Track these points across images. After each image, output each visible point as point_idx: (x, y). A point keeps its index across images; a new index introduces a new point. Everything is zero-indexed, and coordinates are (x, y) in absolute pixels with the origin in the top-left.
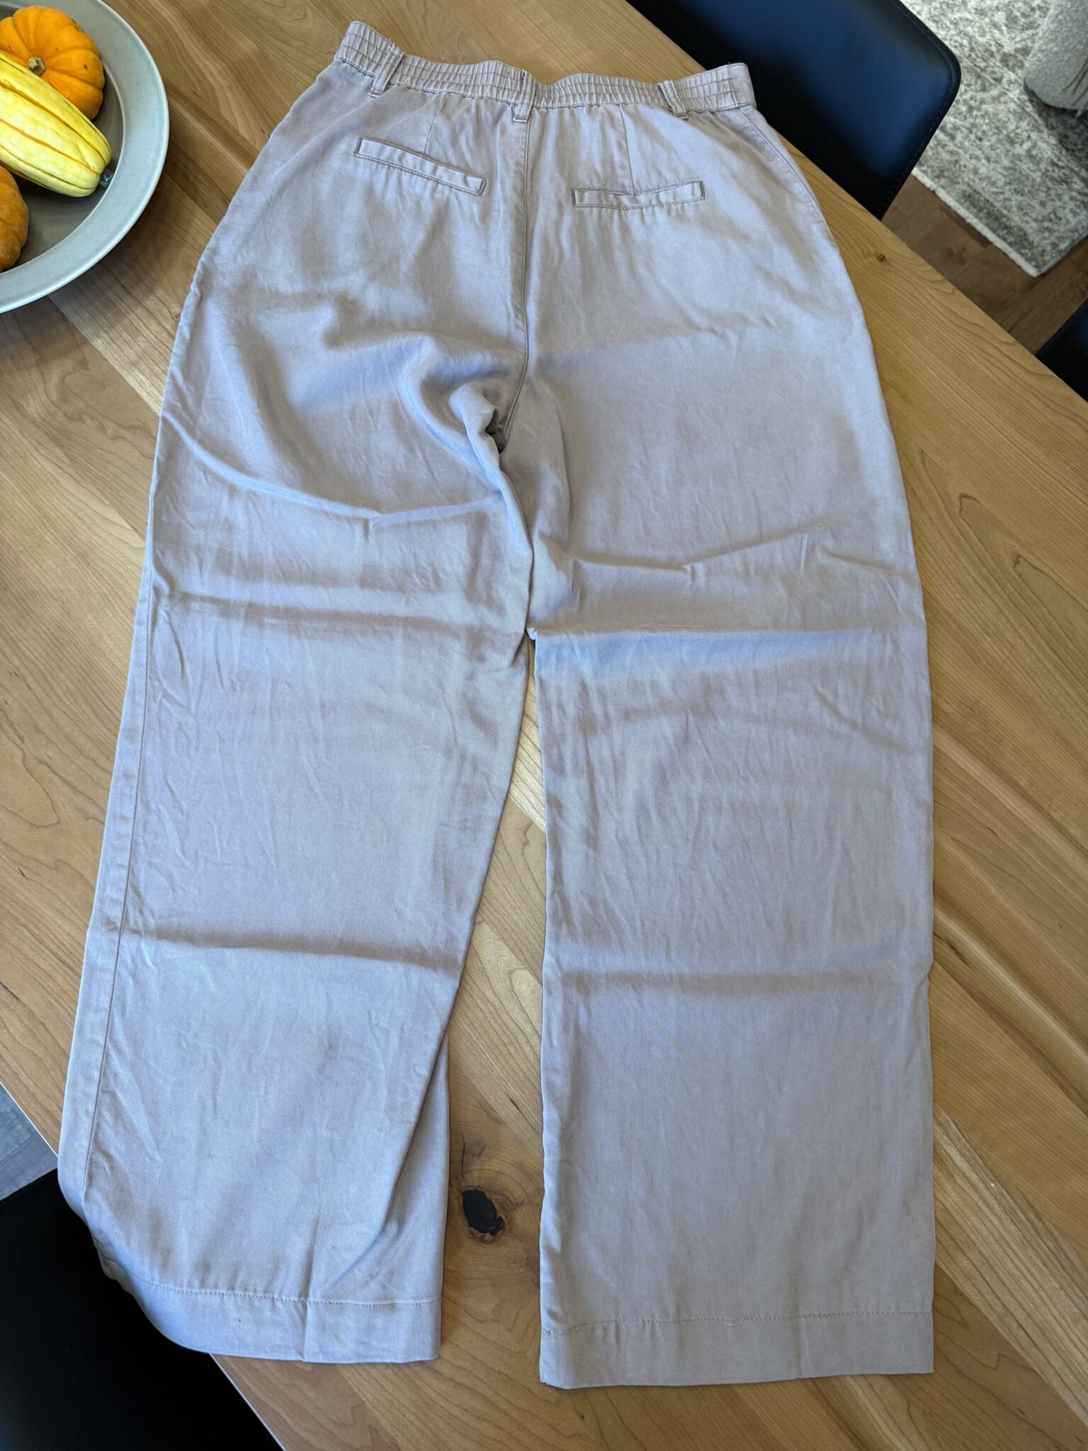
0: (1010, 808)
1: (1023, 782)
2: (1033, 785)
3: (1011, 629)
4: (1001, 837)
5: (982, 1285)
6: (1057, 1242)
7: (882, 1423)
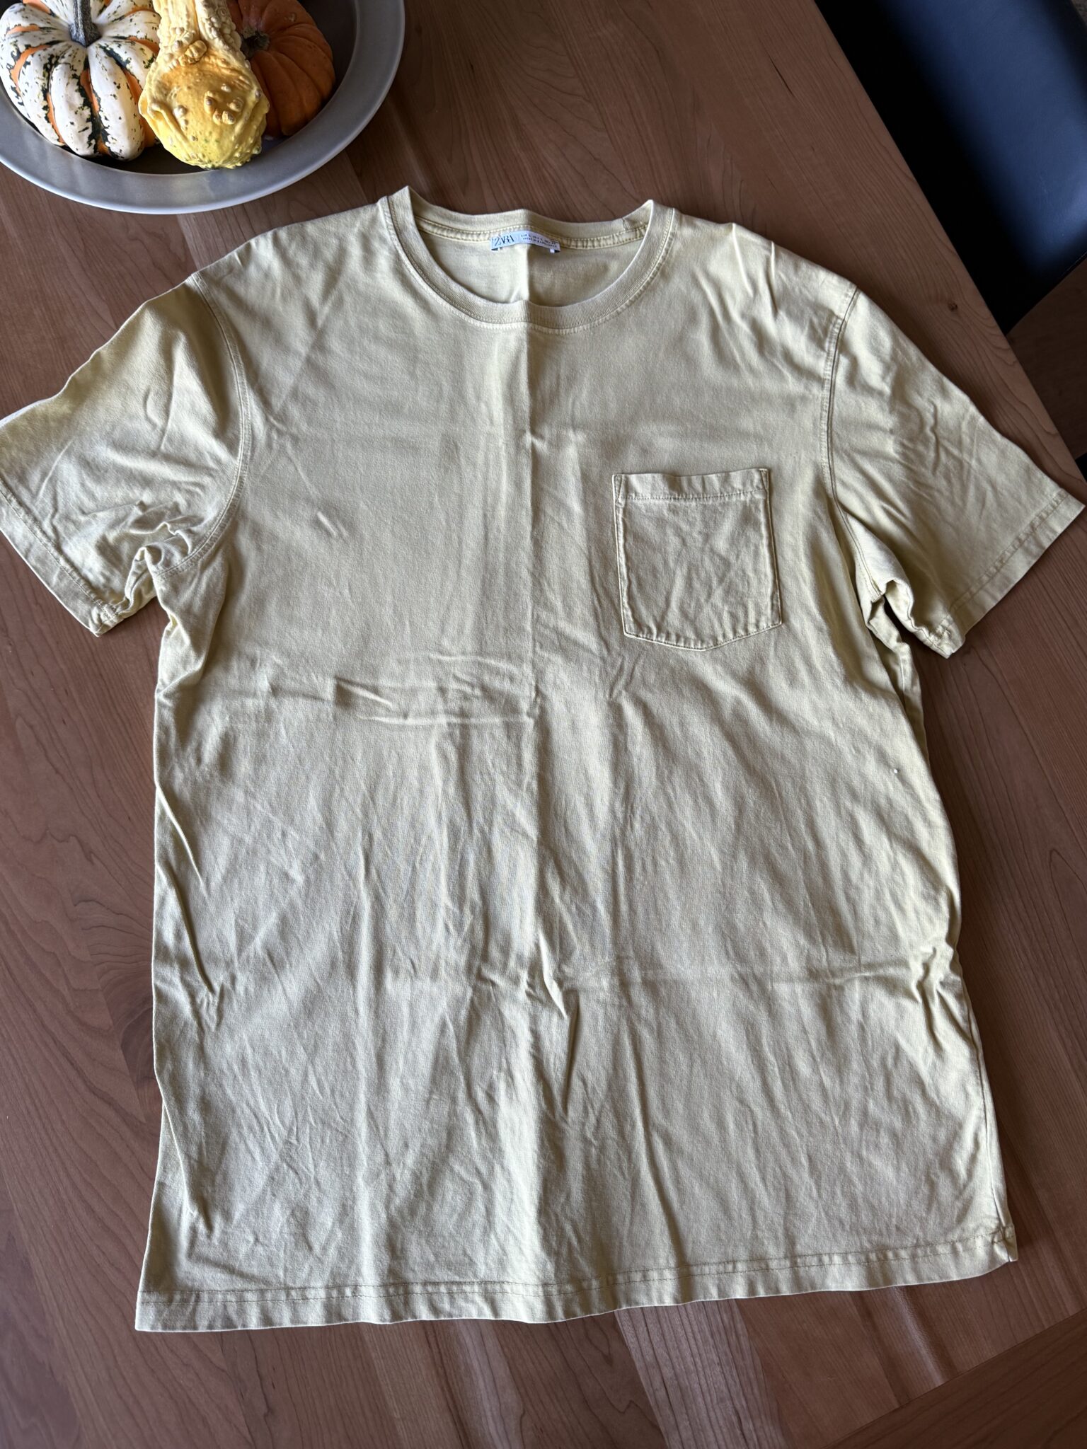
5: (642, 1329)
6: (733, 1318)
7: (490, 1421)
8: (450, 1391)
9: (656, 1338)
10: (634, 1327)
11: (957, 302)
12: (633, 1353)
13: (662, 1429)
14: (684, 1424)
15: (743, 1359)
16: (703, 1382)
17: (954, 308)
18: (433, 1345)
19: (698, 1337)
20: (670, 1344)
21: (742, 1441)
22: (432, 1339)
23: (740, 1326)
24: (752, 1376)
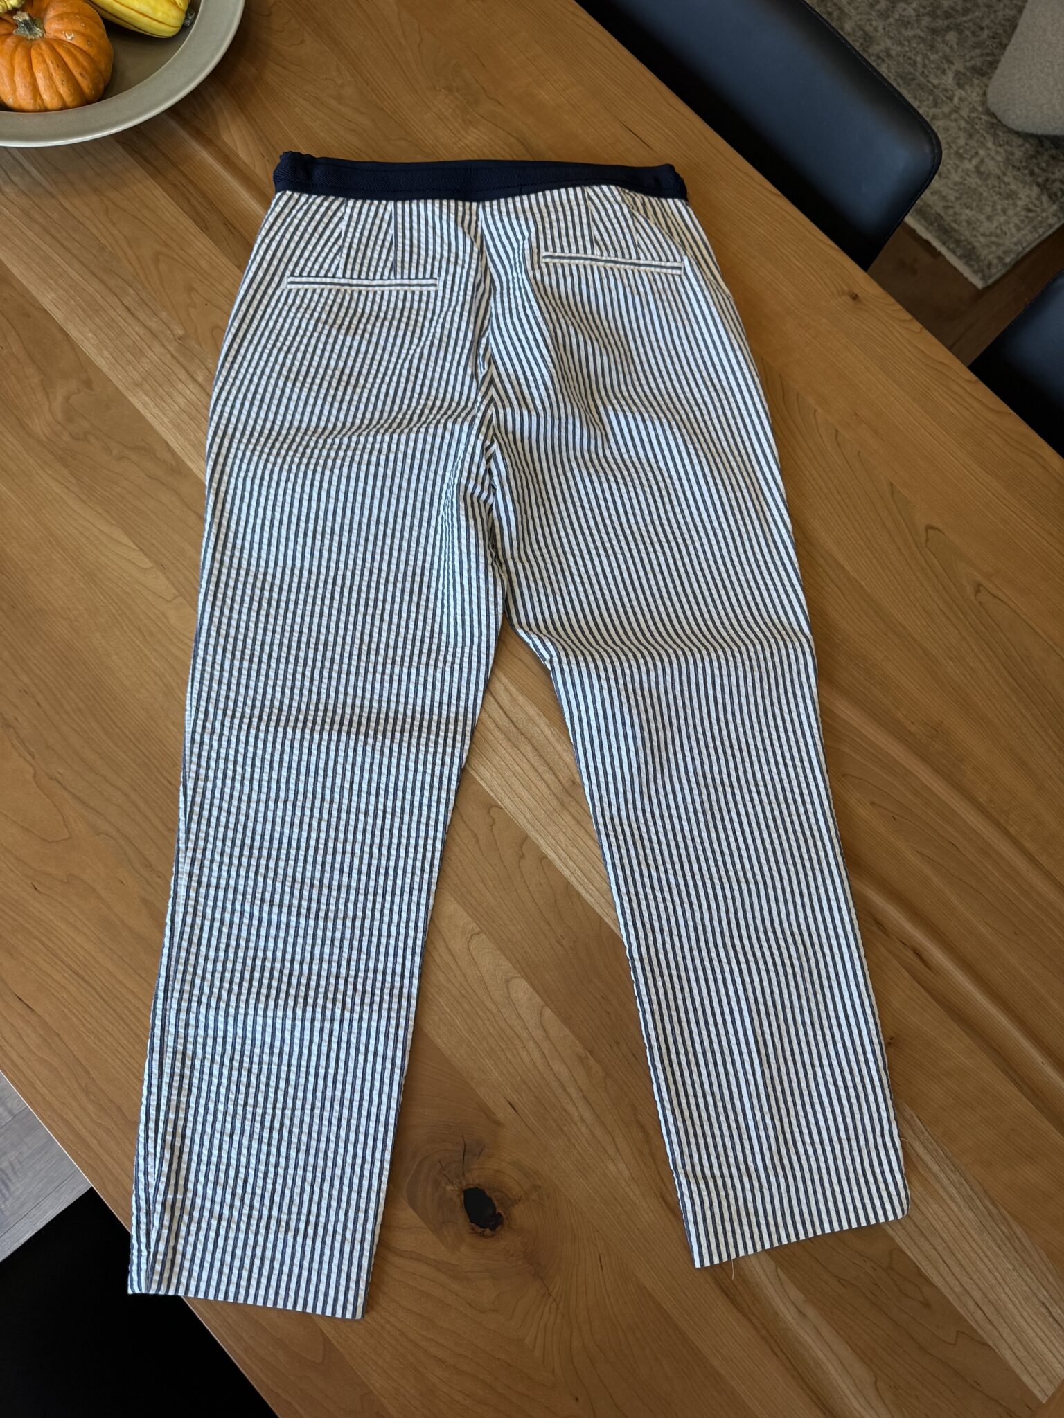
0: (970, 823)
2: (991, 801)
3: (973, 655)
4: (962, 850)
5: (943, 1268)
6: (1010, 1226)
7: (851, 1397)
8: (809, 1387)
9: (956, 1270)
10: (935, 1268)
11: (856, 291)
12: (943, 1290)
13: (991, 1344)
14: (1006, 1332)
15: (1031, 1257)
16: (1007, 1290)
17: (855, 297)
18: (779, 1353)
19: (989, 1254)
20: (969, 1270)
21: (1056, 1326)
22: (777, 1350)
23: (1018, 1230)
24: (1044, 1268)
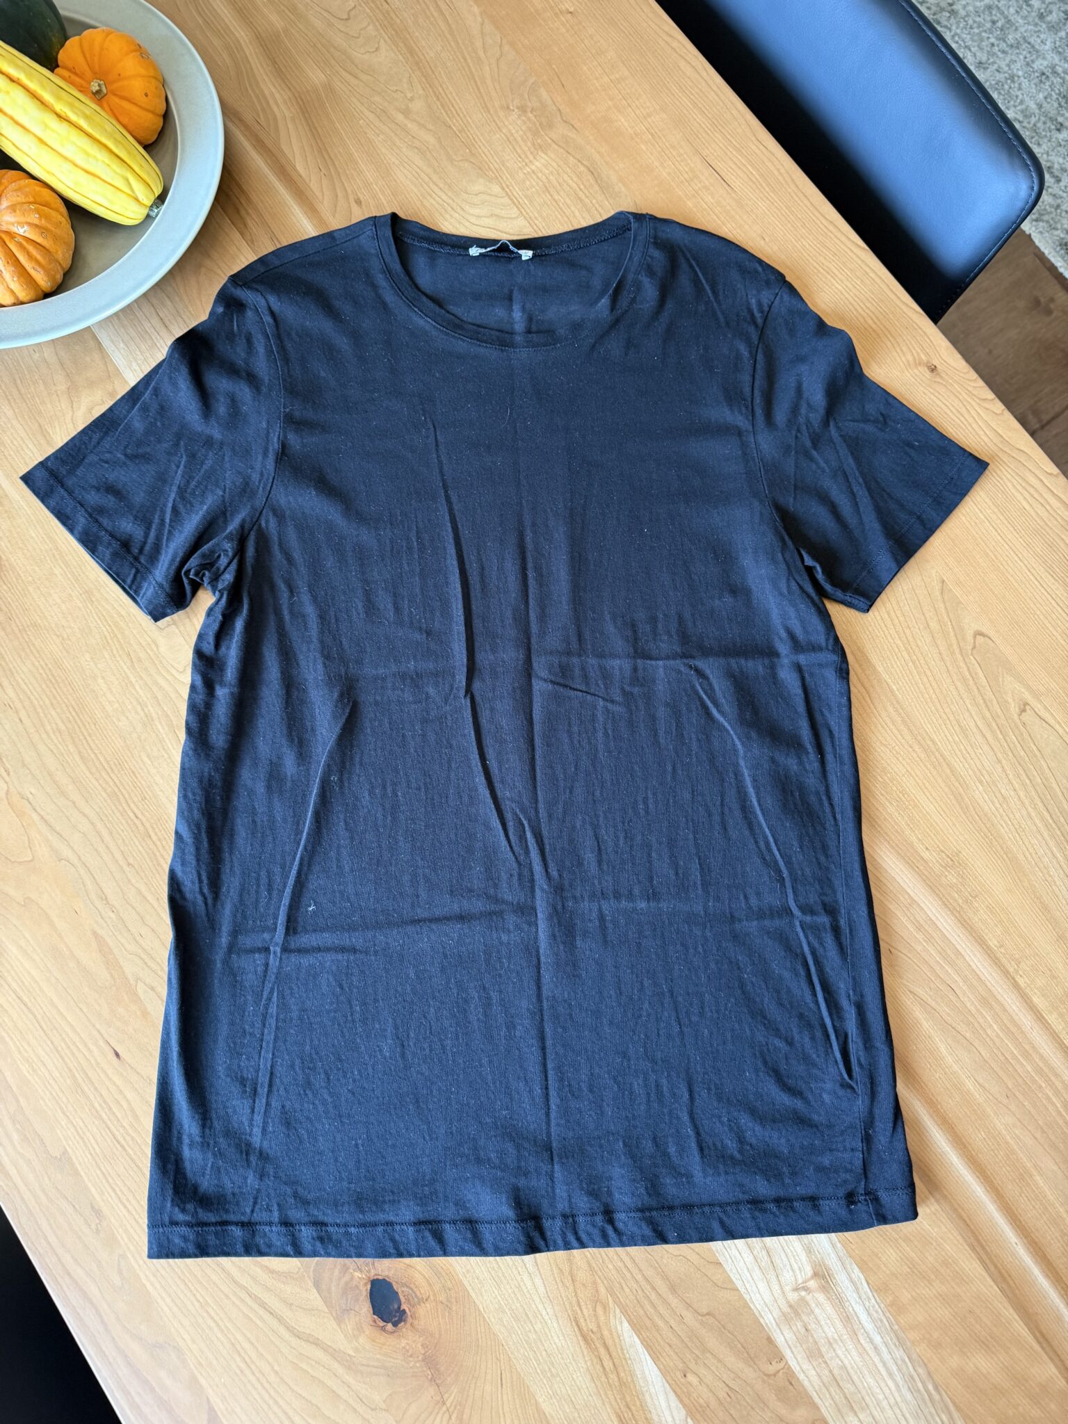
0: (974, 967)
1: (993, 943)
2: (1001, 946)
3: (1006, 781)
4: (961, 995)
11: (936, 362)
17: (933, 369)
